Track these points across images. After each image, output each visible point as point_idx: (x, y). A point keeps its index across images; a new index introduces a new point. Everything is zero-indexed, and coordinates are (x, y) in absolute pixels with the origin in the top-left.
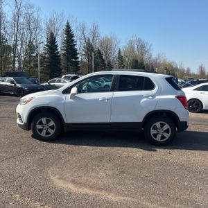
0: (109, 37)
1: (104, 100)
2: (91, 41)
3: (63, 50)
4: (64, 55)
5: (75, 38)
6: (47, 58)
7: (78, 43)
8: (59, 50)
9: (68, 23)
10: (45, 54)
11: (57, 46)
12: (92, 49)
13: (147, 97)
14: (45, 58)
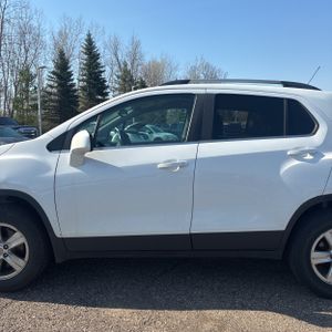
0: (159, 60)
1: (170, 167)
2: (129, 67)
3: (83, 80)
4: (83, 88)
5: (101, 61)
6: (55, 95)
7: (107, 69)
8: (76, 81)
9: (89, 35)
10: (51, 86)
11: (70, 74)
12: (131, 80)
13: (297, 156)
14: (50, 94)
